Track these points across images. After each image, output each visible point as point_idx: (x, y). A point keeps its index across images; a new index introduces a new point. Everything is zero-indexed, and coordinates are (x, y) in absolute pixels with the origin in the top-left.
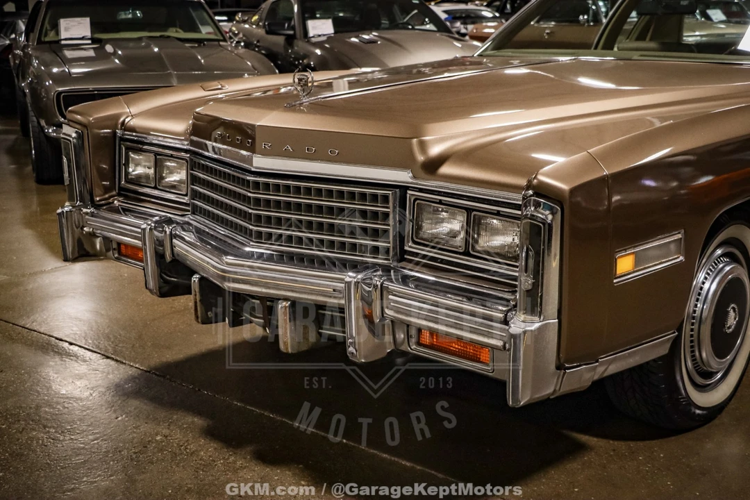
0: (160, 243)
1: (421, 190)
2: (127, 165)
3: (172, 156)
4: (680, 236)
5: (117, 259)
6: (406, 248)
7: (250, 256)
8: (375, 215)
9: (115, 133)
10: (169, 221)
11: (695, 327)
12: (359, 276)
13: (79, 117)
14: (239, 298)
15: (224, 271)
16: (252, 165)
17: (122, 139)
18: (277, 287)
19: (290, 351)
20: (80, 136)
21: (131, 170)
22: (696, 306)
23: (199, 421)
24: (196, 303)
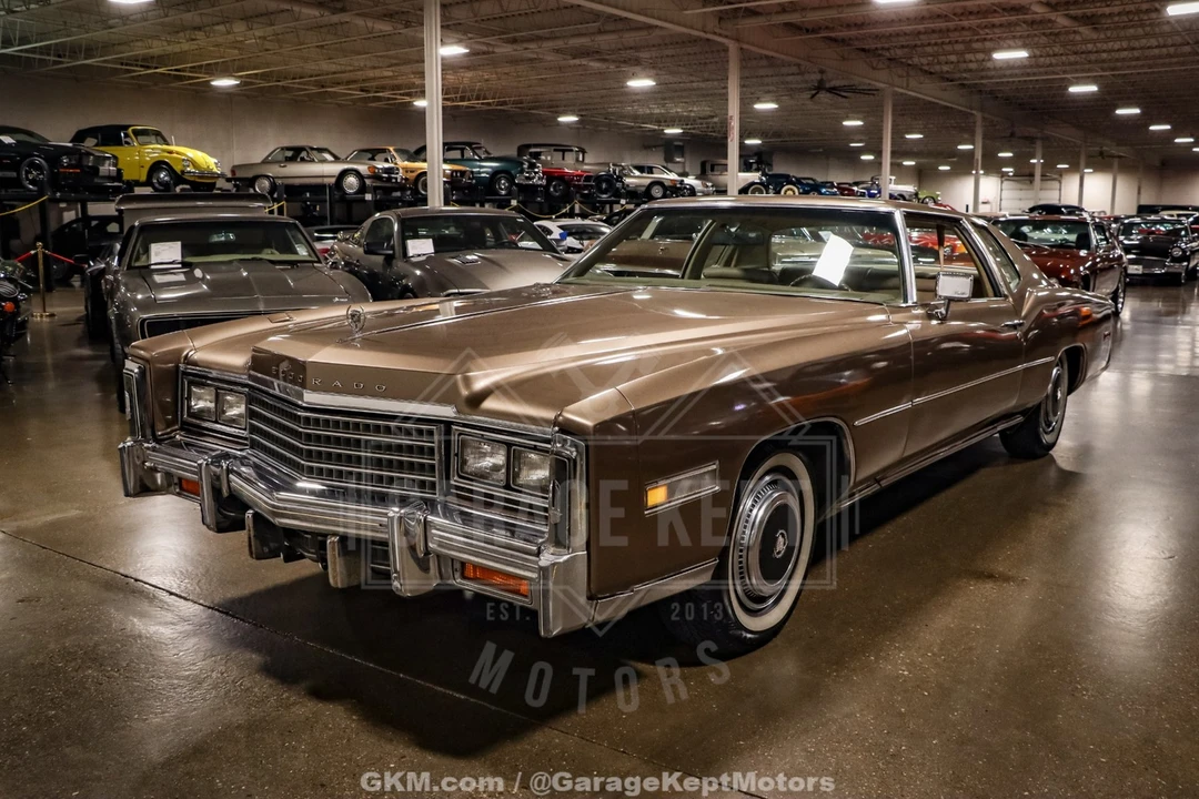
0: (218, 478)
1: (465, 425)
2: (189, 399)
3: (231, 390)
4: (714, 467)
5: (179, 494)
6: (452, 482)
7: (303, 491)
8: (421, 450)
9: (177, 367)
10: (226, 456)
11: (744, 553)
12: (402, 511)
13: (142, 352)
14: (291, 533)
15: (274, 506)
16: (302, 400)
17: (184, 373)
18: (325, 522)
19: (340, 586)
20: (143, 372)
21: (193, 403)
22: (744, 533)
23: (256, 658)
24: (250, 538)
